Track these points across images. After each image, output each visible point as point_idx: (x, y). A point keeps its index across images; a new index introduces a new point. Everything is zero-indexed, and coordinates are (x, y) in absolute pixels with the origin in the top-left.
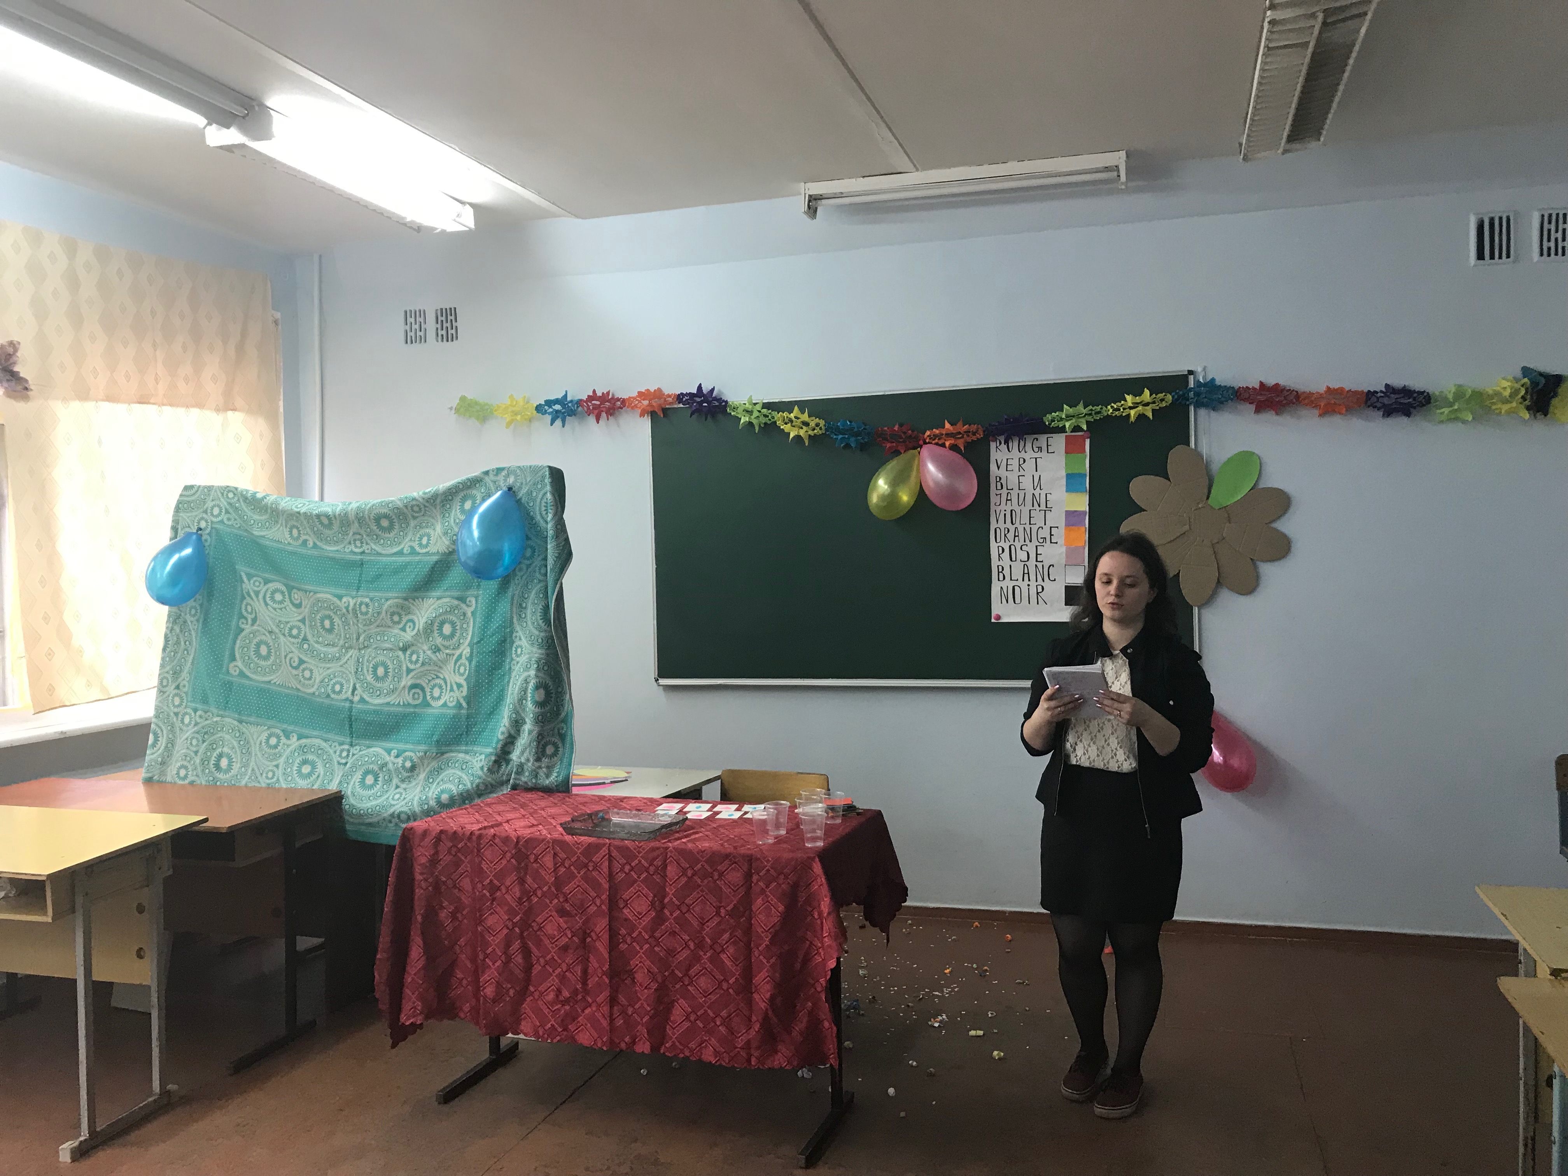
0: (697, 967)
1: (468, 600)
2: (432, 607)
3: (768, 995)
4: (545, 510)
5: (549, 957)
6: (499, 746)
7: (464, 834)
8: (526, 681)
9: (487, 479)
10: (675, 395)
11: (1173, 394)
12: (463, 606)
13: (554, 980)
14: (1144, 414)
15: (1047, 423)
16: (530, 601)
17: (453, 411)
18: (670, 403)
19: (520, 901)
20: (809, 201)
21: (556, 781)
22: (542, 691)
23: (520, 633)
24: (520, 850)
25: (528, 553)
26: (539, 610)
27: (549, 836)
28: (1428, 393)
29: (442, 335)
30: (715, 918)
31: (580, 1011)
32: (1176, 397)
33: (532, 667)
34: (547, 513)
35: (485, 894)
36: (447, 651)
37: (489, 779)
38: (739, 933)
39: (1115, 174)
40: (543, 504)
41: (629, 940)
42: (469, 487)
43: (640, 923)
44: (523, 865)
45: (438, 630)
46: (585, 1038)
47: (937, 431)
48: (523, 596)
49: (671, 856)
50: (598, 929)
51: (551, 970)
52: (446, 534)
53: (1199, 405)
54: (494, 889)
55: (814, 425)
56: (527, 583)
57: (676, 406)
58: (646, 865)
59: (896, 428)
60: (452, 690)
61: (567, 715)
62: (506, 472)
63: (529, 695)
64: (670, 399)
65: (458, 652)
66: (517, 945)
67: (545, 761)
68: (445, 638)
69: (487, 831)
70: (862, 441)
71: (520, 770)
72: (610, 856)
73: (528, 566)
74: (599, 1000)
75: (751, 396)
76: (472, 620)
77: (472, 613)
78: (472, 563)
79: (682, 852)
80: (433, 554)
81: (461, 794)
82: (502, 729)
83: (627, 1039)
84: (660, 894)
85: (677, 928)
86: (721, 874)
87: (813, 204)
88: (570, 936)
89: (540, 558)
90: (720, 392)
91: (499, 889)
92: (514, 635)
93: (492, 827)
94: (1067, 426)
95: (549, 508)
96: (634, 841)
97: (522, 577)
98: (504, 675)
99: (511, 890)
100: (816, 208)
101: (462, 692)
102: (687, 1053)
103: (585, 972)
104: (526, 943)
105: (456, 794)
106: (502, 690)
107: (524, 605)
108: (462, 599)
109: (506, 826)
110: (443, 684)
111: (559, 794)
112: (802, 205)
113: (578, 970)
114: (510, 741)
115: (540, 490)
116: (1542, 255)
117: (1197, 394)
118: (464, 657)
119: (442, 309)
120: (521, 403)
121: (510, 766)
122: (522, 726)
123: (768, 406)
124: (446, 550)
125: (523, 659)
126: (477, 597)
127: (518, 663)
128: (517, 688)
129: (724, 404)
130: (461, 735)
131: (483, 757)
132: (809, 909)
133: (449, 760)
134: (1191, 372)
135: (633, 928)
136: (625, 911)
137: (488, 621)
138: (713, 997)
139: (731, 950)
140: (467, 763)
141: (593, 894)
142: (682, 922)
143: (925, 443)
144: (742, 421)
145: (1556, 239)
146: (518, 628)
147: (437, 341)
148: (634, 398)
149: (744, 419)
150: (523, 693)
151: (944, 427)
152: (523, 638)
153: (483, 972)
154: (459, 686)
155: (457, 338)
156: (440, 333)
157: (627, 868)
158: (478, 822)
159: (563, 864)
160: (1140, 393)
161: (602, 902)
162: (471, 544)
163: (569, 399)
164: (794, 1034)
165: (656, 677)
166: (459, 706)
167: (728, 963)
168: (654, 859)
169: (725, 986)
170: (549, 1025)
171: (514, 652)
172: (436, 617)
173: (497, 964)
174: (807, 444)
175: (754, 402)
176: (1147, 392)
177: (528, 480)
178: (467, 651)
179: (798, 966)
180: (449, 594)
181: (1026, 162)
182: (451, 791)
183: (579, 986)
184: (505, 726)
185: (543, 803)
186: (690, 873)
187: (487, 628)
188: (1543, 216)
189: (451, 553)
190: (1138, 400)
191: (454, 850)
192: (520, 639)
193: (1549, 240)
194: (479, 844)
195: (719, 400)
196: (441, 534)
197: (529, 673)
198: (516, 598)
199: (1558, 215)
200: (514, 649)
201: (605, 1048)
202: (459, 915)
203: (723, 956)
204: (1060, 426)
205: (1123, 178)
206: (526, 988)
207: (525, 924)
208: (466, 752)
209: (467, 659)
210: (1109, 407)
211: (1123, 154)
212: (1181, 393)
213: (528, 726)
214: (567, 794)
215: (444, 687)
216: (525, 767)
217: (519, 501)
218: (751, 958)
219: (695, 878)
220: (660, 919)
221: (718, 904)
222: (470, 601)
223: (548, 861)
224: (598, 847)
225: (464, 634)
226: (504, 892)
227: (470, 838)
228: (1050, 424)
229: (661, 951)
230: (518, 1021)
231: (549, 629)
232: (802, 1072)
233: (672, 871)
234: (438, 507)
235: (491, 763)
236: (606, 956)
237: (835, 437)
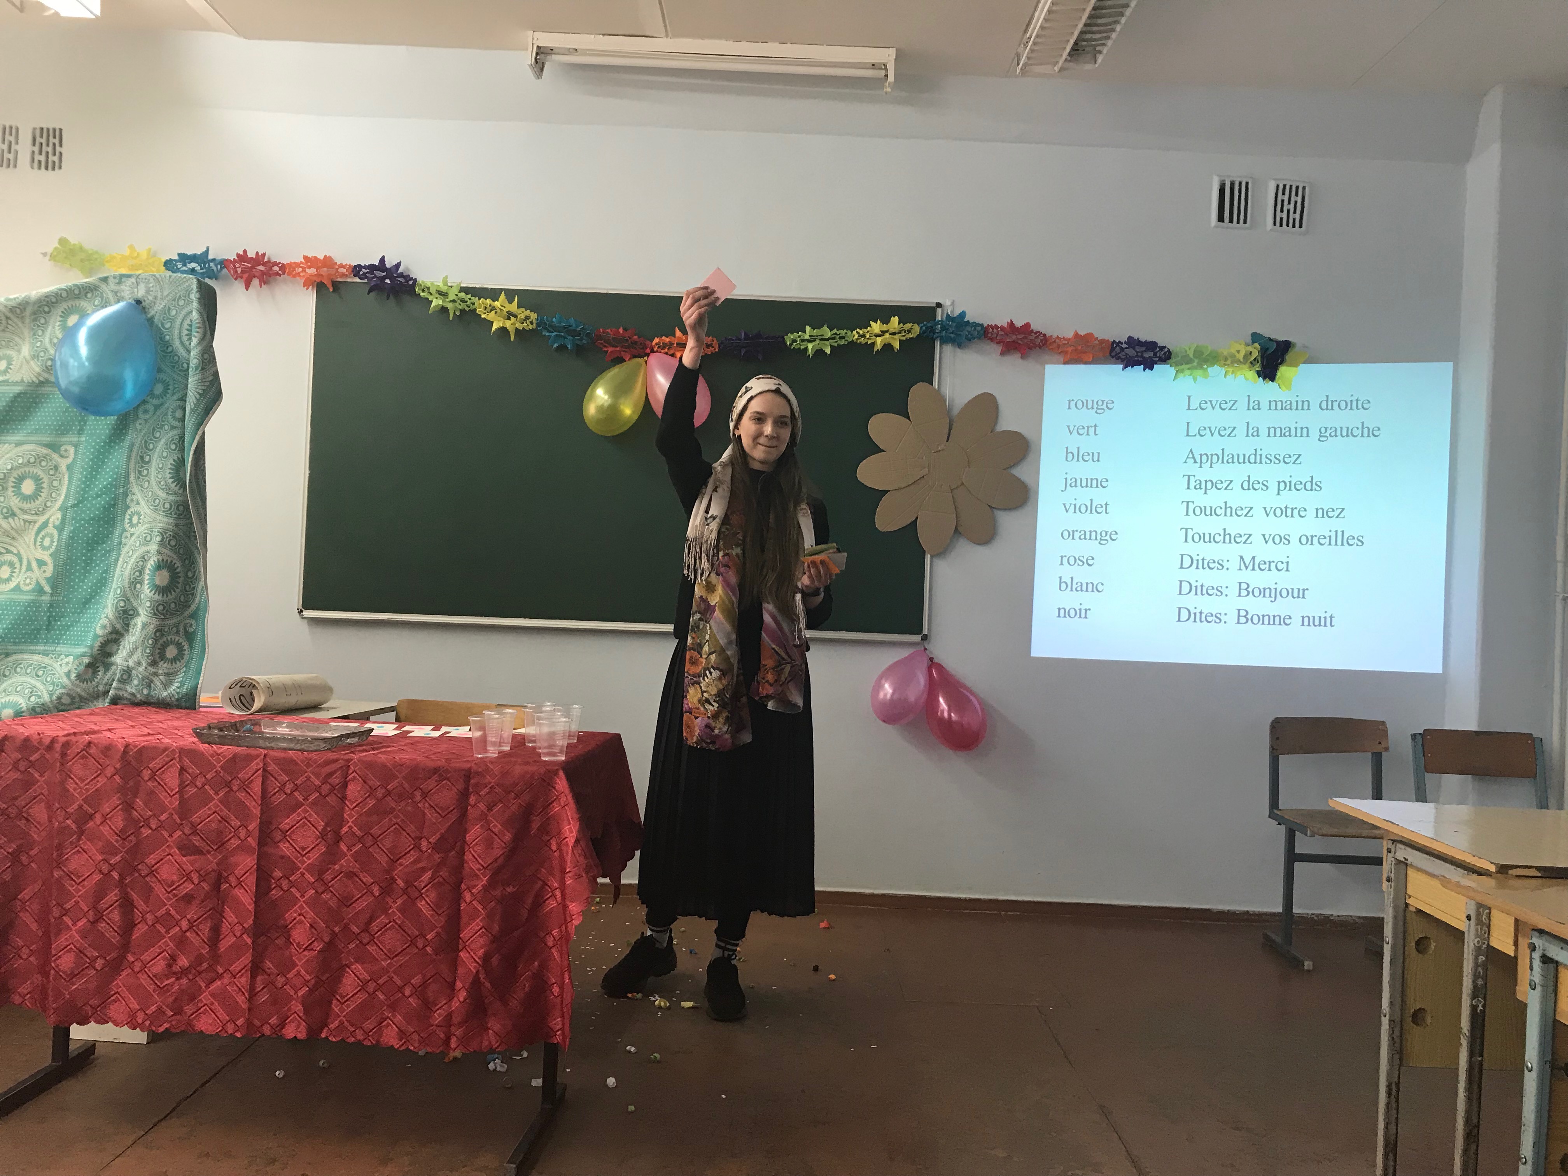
0: (383, 919)
1: (63, 448)
2: (7, 456)
3: (481, 952)
4: (187, 335)
5: (163, 911)
6: (97, 644)
7: (40, 742)
8: (143, 559)
9: (103, 286)
10: (350, 265)
11: (921, 325)
12: (55, 456)
13: (167, 943)
14: (890, 344)
15: (788, 343)
16: (156, 454)
17: (48, 257)
18: (343, 275)
19: (123, 835)
20: (537, 54)
21: (178, 693)
22: (165, 574)
23: (139, 496)
24: (129, 763)
25: (159, 389)
26: (170, 466)
27: (174, 744)
28: (1169, 351)
29: (40, 162)
30: (412, 852)
31: (203, 985)
32: (924, 328)
33: (154, 540)
34: (190, 339)
35: (68, 826)
36: (26, 517)
37: (78, 690)
38: (444, 873)
39: (883, 73)
40: (185, 326)
41: (285, 884)
42: (78, 297)
43: (303, 862)
44: (131, 783)
45: (13, 487)
46: (206, 1024)
47: (667, 340)
48: (146, 447)
49: (355, 771)
50: (238, 872)
51: (163, 931)
52: (35, 357)
53: (944, 341)
54: (83, 818)
55: (523, 317)
56: (154, 429)
57: (349, 280)
58: (317, 783)
59: (621, 331)
60: (29, 568)
61: (198, 609)
62: (133, 280)
63: (147, 577)
64: (343, 270)
65: (42, 519)
66: (112, 896)
67: (163, 667)
68: (26, 498)
69: (78, 738)
70: (578, 342)
71: (125, 677)
72: (265, 770)
73: (157, 407)
74: (234, 968)
75: (446, 277)
76: (66, 476)
77: (69, 467)
78: (76, 390)
79: (370, 765)
80: (15, 384)
81: (33, 709)
82: (104, 621)
83: (273, 1020)
84: (335, 821)
85: (356, 867)
86: (425, 795)
87: (541, 56)
88: (196, 882)
89: (175, 397)
90: (408, 269)
91: (91, 817)
92: (129, 498)
93: (87, 733)
94: (810, 346)
95: (193, 330)
96: (302, 751)
97: (146, 421)
98: (109, 551)
99: (110, 819)
100: (543, 64)
101: (44, 571)
102: (360, 1035)
103: (216, 930)
104: (127, 893)
105: (24, 709)
106: (106, 572)
107: (147, 459)
108: (54, 447)
109: (109, 734)
110: (15, 559)
111: (181, 710)
112: (529, 57)
113: (205, 929)
114: (114, 637)
115: (183, 307)
116: (1275, 224)
117: (944, 328)
118: (50, 525)
119: (42, 129)
120: (144, 255)
121: (109, 674)
122: (131, 619)
123: (466, 290)
124: (35, 379)
125: (141, 530)
126: (76, 446)
127: (132, 535)
128: (129, 567)
129: (411, 282)
130: (39, 630)
131: (71, 659)
132: (545, 838)
133: (17, 664)
134: (939, 305)
135: (294, 868)
136: (281, 845)
137: (91, 478)
138: (402, 959)
139: (433, 895)
140: (45, 667)
141: (236, 823)
142: (364, 859)
143: (653, 351)
144: (433, 304)
145: (1288, 211)
146: (135, 489)
147: (32, 168)
148: (298, 265)
149: (437, 302)
150: (137, 574)
151: (674, 336)
152: (142, 502)
153: (58, 933)
154: (41, 563)
155: (60, 167)
156: (37, 157)
157: (289, 788)
158: (63, 729)
159: (193, 783)
160: (886, 321)
161: (249, 834)
162: (76, 364)
163: (210, 257)
164: (514, 1003)
165: (300, 607)
166: (40, 591)
167: (426, 911)
168: (331, 774)
169: (420, 943)
170: (153, 1008)
171: (127, 521)
172: (12, 468)
173: (80, 924)
174: (512, 339)
175: (449, 285)
176: (895, 320)
177: (165, 293)
178: (55, 516)
179: (524, 913)
180: (33, 439)
181: (789, 45)
182: (16, 704)
183: (205, 951)
184: (107, 617)
185: (160, 717)
186: (380, 793)
187: (88, 486)
188: (1278, 186)
189: (42, 384)
190: (885, 327)
191: (22, 765)
192: (138, 503)
193: (1282, 211)
194: (64, 755)
195: (407, 278)
196: (28, 357)
197: (148, 548)
198: (135, 450)
199: (1291, 186)
200: (127, 517)
201: (238, 1035)
202: (24, 859)
203: (421, 904)
204: (802, 347)
205: (891, 78)
206: (121, 958)
207: (129, 867)
208: (45, 654)
209: (55, 527)
210: (855, 332)
211: (892, 52)
212: (929, 325)
213: (143, 620)
214: (193, 711)
215: (17, 565)
216: (134, 672)
217: (151, 320)
218: (459, 905)
219: (388, 798)
220: (332, 855)
221: (418, 834)
222: (66, 450)
223: (172, 779)
224: (250, 758)
225: (54, 495)
226: (98, 822)
227: (50, 747)
228: (791, 345)
229: (331, 898)
230: (104, 1003)
231: (181, 491)
232: (495, 1064)
233: (354, 790)
234: (27, 321)
235: (82, 667)
236: (251, 908)
237: (547, 334)
